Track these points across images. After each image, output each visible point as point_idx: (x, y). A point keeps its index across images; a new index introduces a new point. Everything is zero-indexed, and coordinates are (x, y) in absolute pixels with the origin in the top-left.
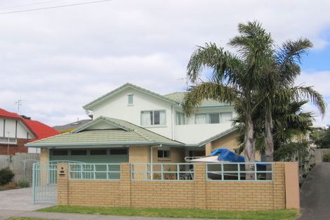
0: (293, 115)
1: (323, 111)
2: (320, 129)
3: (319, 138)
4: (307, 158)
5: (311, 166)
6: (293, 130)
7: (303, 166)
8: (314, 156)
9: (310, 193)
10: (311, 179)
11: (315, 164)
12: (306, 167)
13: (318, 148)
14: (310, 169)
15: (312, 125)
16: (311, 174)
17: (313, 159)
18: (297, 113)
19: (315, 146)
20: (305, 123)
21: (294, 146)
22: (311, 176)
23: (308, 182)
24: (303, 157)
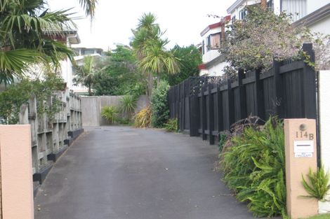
0: (27, 17)
1: (90, 10)
2: (99, 51)
3: (93, 72)
4: (61, 116)
5: (70, 134)
6: (26, 53)
7: (49, 134)
8: (79, 113)
9: (60, 194)
10: (66, 163)
11: (80, 131)
12: (58, 136)
13: (90, 94)
14: (66, 142)
15: (78, 41)
16: (69, 153)
17: (75, 119)
18: (38, 12)
19: (86, 89)
20: (62, 37)
21: (28, 89)
22: (68, 158)
23: (58, 170)
24: (49, 113)
